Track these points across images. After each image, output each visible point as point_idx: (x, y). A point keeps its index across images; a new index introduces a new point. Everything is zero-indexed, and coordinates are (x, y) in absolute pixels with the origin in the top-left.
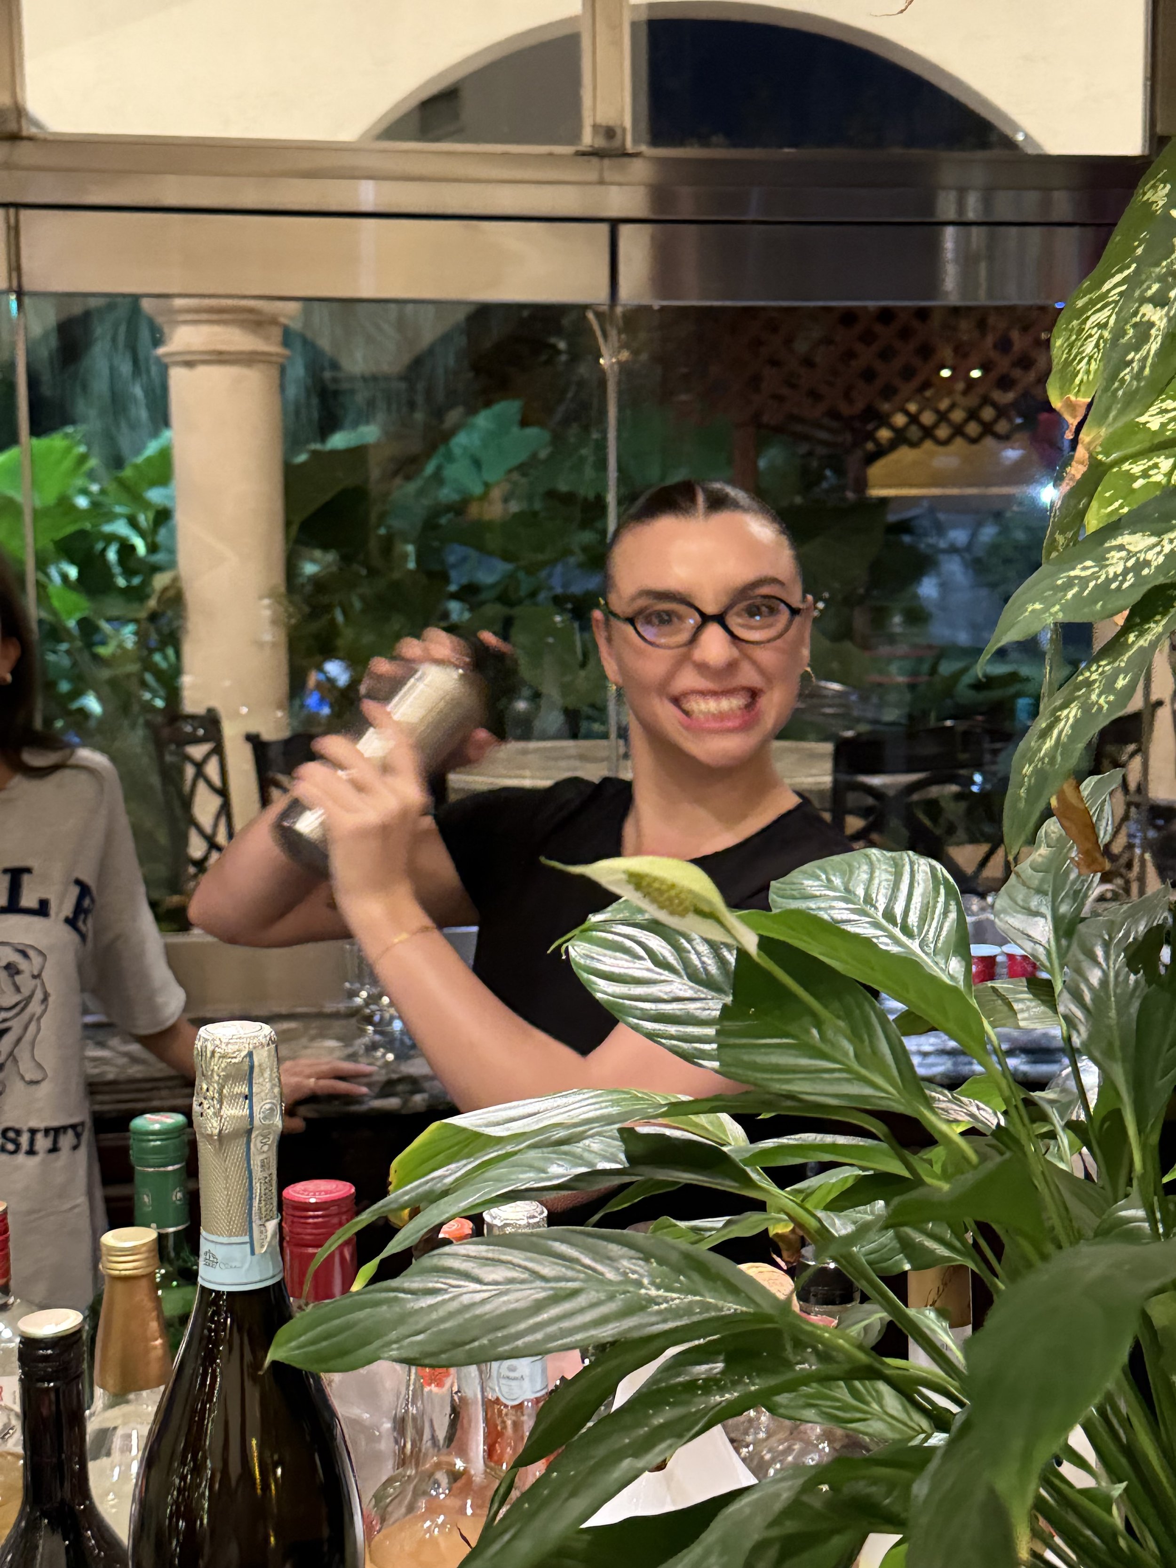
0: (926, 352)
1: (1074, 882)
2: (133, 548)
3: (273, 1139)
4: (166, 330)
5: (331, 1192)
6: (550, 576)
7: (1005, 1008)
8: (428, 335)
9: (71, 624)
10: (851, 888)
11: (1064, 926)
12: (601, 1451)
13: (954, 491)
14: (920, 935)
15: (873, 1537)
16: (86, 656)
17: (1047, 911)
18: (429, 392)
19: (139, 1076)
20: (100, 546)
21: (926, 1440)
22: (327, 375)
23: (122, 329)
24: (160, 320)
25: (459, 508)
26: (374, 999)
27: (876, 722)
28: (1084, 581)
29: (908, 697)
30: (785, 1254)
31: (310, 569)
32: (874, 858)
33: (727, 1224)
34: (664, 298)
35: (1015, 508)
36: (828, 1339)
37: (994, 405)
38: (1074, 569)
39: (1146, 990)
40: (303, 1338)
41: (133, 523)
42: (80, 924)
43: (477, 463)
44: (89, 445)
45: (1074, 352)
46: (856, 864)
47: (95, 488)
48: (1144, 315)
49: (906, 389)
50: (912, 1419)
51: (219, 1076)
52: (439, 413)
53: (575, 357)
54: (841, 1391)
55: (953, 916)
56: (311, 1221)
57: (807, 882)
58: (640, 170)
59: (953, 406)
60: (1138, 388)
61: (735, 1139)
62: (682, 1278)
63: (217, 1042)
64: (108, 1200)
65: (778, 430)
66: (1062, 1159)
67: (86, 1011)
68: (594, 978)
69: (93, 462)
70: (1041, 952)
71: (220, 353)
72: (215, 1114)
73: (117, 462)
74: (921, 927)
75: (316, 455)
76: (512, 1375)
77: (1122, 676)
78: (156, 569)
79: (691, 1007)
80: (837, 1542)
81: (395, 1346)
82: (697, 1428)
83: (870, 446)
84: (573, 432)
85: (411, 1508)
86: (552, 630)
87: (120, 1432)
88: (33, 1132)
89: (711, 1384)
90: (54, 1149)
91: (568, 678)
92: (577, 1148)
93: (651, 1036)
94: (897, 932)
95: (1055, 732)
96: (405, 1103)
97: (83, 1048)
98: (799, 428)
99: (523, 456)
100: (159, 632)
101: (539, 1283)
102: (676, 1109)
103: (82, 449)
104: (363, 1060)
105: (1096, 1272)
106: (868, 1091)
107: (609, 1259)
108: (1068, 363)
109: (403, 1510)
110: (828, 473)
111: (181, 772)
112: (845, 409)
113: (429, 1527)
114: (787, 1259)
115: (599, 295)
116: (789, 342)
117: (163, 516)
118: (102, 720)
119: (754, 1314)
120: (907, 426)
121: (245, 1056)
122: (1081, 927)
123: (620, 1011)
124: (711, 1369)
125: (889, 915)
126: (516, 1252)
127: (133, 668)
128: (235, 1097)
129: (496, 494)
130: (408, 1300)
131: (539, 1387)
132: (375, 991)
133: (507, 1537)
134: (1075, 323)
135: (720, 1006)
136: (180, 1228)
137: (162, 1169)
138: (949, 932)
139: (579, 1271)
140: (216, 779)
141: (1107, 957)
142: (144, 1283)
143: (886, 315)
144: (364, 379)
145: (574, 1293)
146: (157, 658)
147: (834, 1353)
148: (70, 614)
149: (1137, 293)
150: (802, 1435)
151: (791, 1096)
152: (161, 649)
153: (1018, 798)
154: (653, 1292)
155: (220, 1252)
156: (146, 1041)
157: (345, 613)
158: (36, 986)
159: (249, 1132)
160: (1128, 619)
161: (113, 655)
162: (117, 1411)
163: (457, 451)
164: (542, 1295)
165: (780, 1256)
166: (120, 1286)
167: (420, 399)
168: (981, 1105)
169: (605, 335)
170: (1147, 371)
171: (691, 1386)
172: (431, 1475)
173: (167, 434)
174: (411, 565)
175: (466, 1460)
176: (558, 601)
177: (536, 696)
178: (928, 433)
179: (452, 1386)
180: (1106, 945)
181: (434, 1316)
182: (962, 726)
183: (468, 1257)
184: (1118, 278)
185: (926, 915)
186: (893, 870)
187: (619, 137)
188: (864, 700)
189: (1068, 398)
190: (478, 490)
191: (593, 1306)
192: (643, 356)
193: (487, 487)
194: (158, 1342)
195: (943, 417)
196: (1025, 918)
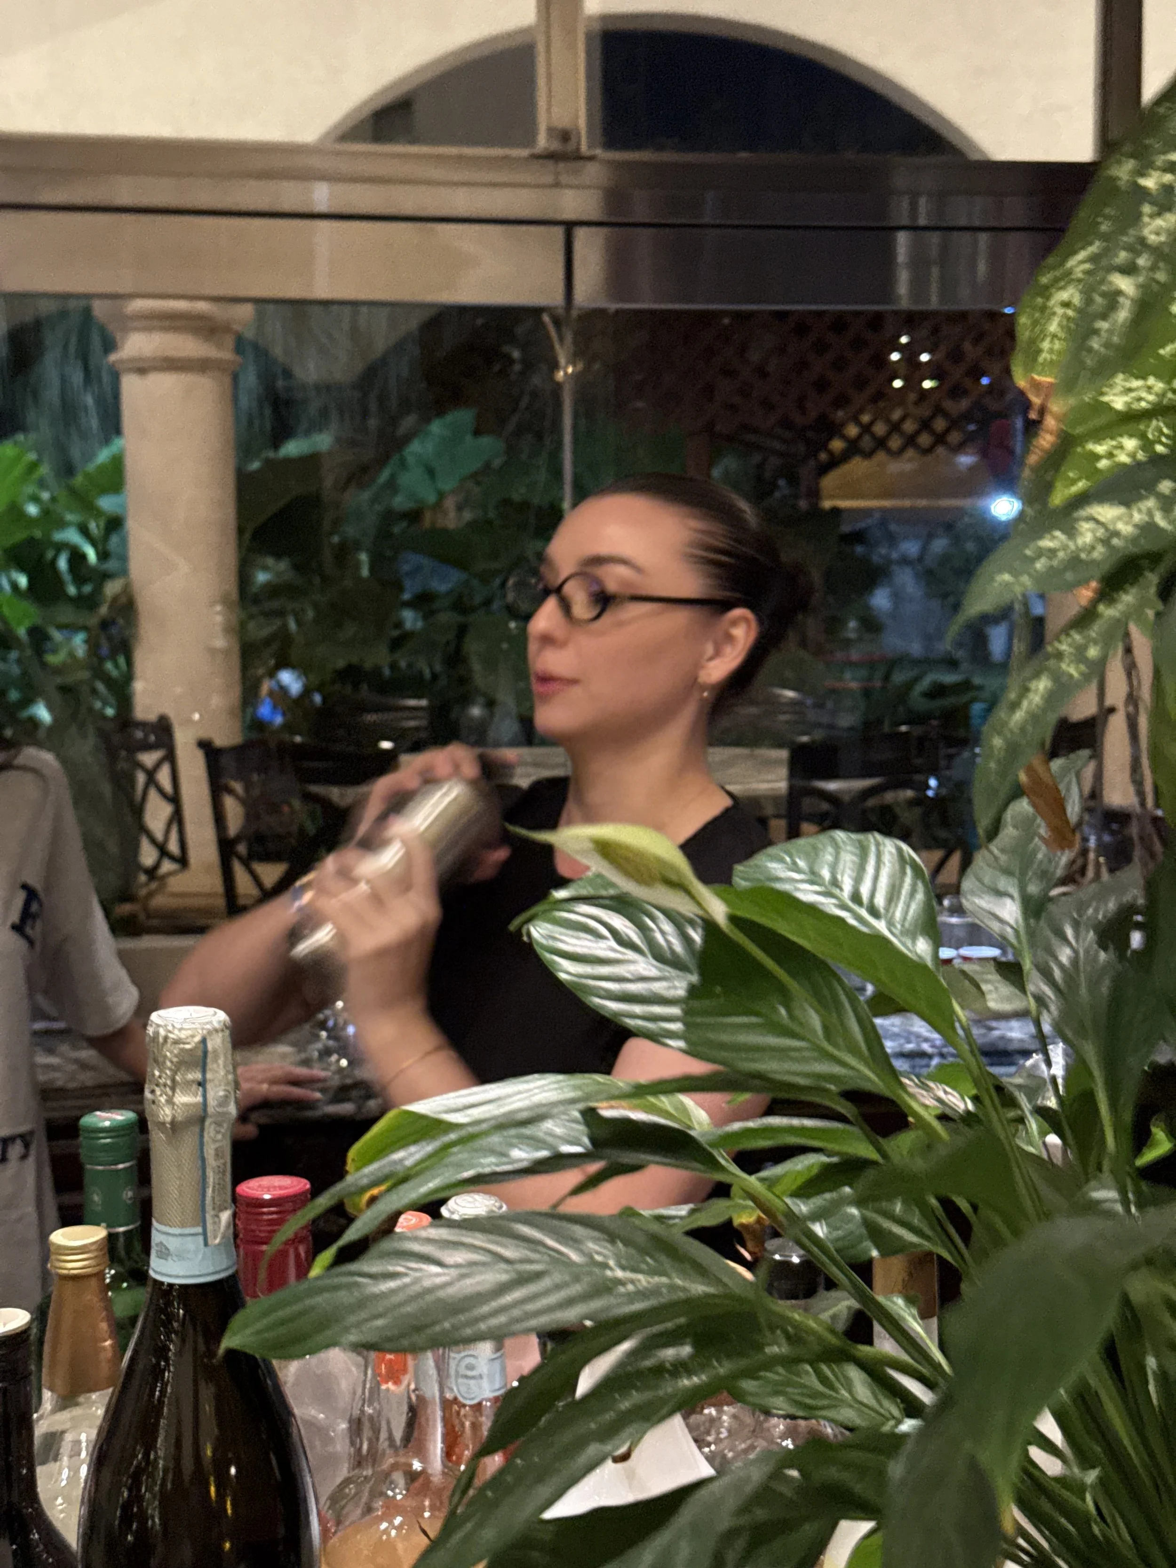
0: (879, 361)
1: (1042, 861)
2: (83, 557)
3: (227, 1127)
4: (118, 337)
5: (286, 1188)
7: (973, 990)
8: (381, 344)
9: (22, 632)
10: (816, 869)
11: (1032, 906)
12: (566, 1437)
13: (907, 503)
14: (886, 915)
15: (844, 1525)
16: (36, 664)
17: (1014, 890)
18: (382, 401)
19: (90, 1082)
20: (50, 554)
21: (896, 1425)
22: (280, 383)
23: (74, 340)
24: (111, 327)
25: (414, 516)
27: (831, 727)
28: (1052, 552)
29: (862, 703)
30: (750, 1244)
31: (262, 577)
32: (839, 840)
33: (692, 1212)
34: (622, 300)
35: (966, 519)
36: (797, 1321)
37: (947, 415)
38: (1041, 539)
39: (1117, 967)
40: (259, 1324)
41: (84, 531)
43: (431, 472)
44: (40, 453)
45: (1038, 329)
46: (820, 846)
47: (45, 496)
48: (1111, 285)
49: (860, 398)
50: (881, 1406)
51: (172, 1062)
52: (394, 421)
53: (529, 366)
54: (808, 1376)
55: (920, 896)
56: (265, 1217)
57: (772, 865)
58: (593, 173)
59: (903, 419)
60: (1107, 358)
61: (700, 1123)
62: (648, 1259)
63: (170, 1028)
65: (730, 439)
66: (1030, 1143)
68: (557, 959)
69: (44, 470)
70: (1009, 932)
71: (171, 360)
72: (167, 1101)
73: (67, 469)
74: (887, 910)
75: (269, 463)
76: (470, 1373)
77: (1092, 647)
78: (106, 576)
79: (656, 986)
80: (809, 1529)
81: (353, 1331)
83: (823, 456)
84: (526, 441)
85: (369, 1509)
86: (507, 637)
87: (69, 1437)
89: (680, 1368)
90: (3, 1160)
91: (520, 685)
92: (536, 1130)
94: (864, 913)
95: (1025, 704)
96: (359, 1108)
97: (32, 1056)
98: (751, 437)
99: (476, 465)
100: (110, 639)
101: (503, 1266)
103: (32, 456)
104: (316, 1065)
107: (574, 1242)
108: (1031, 340)
109: (359, 1511)
110: (782, 482)
111: (132, 781)
112: (800, 420)
113: (387, 1528)
114: (751, 1249)
115: (554, 297)
116: (742, 350)
117: (115, 524)
118: (51, 729)
119: (724, 1296)
120: (860, 437)
121: (198, 1043)
122: (1051, 907)
123: (584, 992)
124: (678, 1353)
125: (856, 897)
126: (479, 1235)
127: (84, 675)
128: (188, 1084)
129: (450, 503)
130: (368, 1285)
131: (497, 1386)
133: (470, 1525)
134: (1039, 300)
135: (686, 985)
136: (131, 1227)
137: (113, 1167)
138: (915, 912)
139: (543, 1254)
140: (167, 787)
141: (1077, 937)
142: (94, 1282)
144: (317, 388)
145: (538, 1276)
146: (109, 666)
147: (806, 1335)
148: (20, 622)
150: (766, 1432)
152: (113, 658)
153: (989, 771)
154: (620, 1274)
155: (172, 1244)
156: (98, 1044)
157: (299, 623)
159: (202, 1120)
160: (1099, 588)
161: (64, 664)
162: (65, 1415)
163: (411, 460)
164: (504, 1277)
165: (744, 1247)
166: (68, 1287)
167: (373, 406)
168: (948, 1089)
169: (561, 339)
171: (659, 1371)
172: (387, 1474)
173: (119, 441)
174: (365, 572)
175: (424, 1460)
177: (490, 704)
178: (881, 443)
179: (409, 1385)
180: (1076, 925)
181: (396, 1299)
182: (918, 731)
184: (1082, 255)
185: (893, 896)
186: (858, 852)
187: (574, 140)
188: (819, 706)
189: (1032, 378)
190: (432, 499)
191: (558, 1287)
192: (597, 366)
193: (441, 496)
194: (108, 1343)
195: (895, 427)
196: (992, 899)
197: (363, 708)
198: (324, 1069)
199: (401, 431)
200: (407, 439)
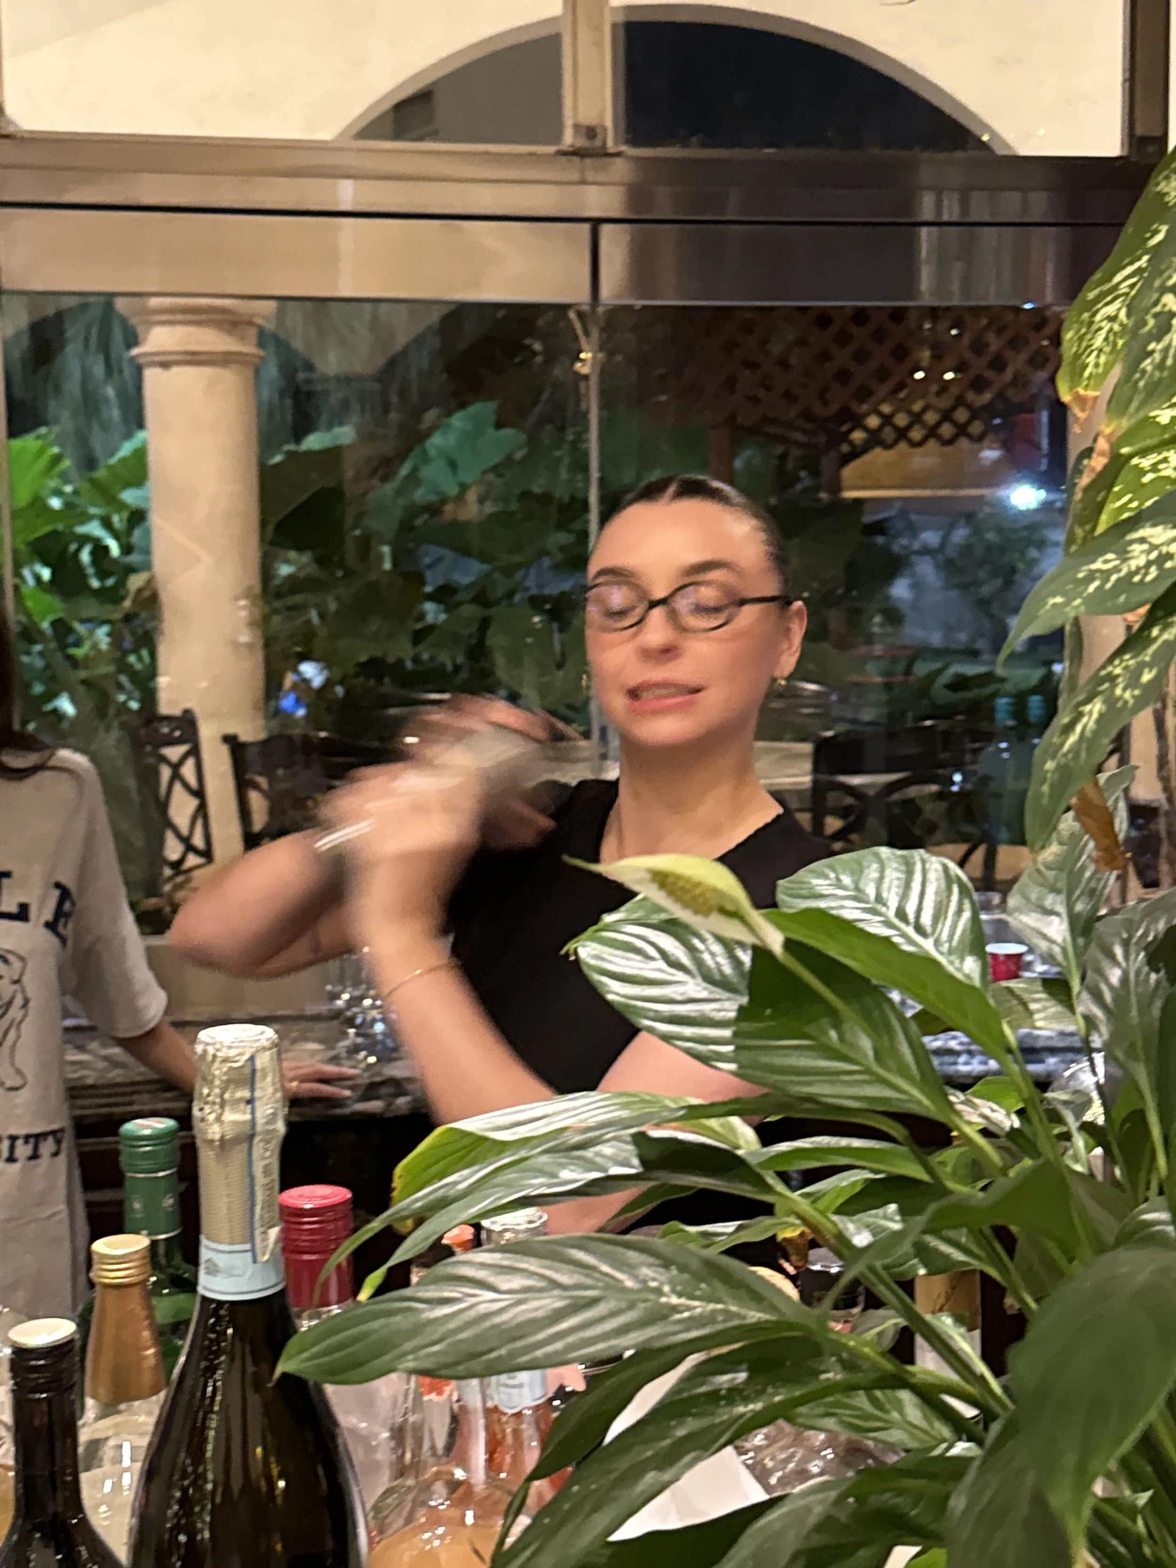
0: (901, 353)
1: (1090, 879)
2: (106, 549)
3: (275, 1145)
4: (140, 330)
5: (327, 1197)
6: (526, 576)
7: (1020, 1008)
8: (401, 340)
9: (45, 625)
10: (862, 885)
11: (1080, 925)
12: (623, 1463)
13: (927, 493)
14: (933, 933)
15: (896, 1550)
16: (59, 656)
17: (1061, 909)
18: (403, 394)
19: (119, 1080)
20: (73, 547)
21: (948, 1449)
22: (301, 376)
23: (94, 332)
24: (134, 321)
25: (434, 510)
26: (356, 1001)
27: (854, 721)
28: (1106, 575)
29: (884, 697)
30: (793, 1258)
31: (285, 570)
32: (884, 856)
33: (739, 1228)
34: (642, 298)
35: (987, 509)
36: (853, 1348)
37: (969, 407)
38: (1093, 562)
39: (1170, 990)
40: (315, 1349)
41: (107, 524)
42: (60, 929)
43: (453, 465)
44: (62, 445)
45: (1084, 344)
46: (865, 862)
47: (68, 489)
48: (1165, 305)
49: (883, 390)
50: (933, 1427)
51: (220, 1080)
52: (417, 414)
53: (551, 358)
54: (861, 1400)
55: (967, 915)
56: (308, 1226)
57: (815, 882)
58: (620, 169)
59: (924, 410)
60: (1160, 379)
61: (747, 1142)
62: (703, 1285)
63: (219, 1046)
64: (89, 1205)
65: (751, 431)
66: (1076, 1160)
67: (66, 1014)
68: (604, 979)
69: (67, 463)
70: (1057, 950)
71: (193, 353)
72: (216, 1119)
73: (89, 463)
74: (933, 928)
75: (291, 456)
76: (511, 1382)
77: (1146, 670)
78: (131, 570)
79: (707, 1008)
81: (410, 1357)
82: (723, 1440)
83: (845, 448)
84: (548, 432)
85: (410, 1519)
86: (531, 631)
87: (112, 1443)
88: (13, 1138)
89: (735, 1394)
90: (35, 1156)
91: (545, 679)
92: (589, 1153)
93: (667, 1038)
94: (910, 931)
95: (1079, 728)
96: (389, 1105)
97: (62, 1053)
98: (771, 429)
99: (495, 460)
100: (133, 633)
101: (557, 1292)
102: (694, 1113)
103: (56, 450)
104: (346, 1062)
105: (1142, 1278)
106: (888, 1093)
107: (629, 1268)
108: (1077, 356)
109: (401, 1522)
110: (803, 474)
111: (157, 774)
112: (821, 411)
114: (795, 1263)
115: (580, 295)
116: (764, 342)
117: (138, 517)
118: (75, 722)
119: (776, 1323)
120: (880, 428)
121: (247, 1061)
122: (1098, 925)
123: (634, 1013)
124: (734, 1379)
125: (901, 914)
126: (532, 1260)
127: (111, 669)
128: (236, 1101)
129: (472, 496)
130: (423, 1311)
131: (536, 1397)
132: (357, 993)
133: (527, 1553)
134: (1086, 315)
135: (736, 1007)
136: (174, 1235)
137: (154, 1175)
138: (964, 931)
139: (598, 1280)
140: (192, 781)
141: (1126, 956)
142: (136, 1291)
143: (860, 316)
144: (337, 379)
145: (593, 1302)
146: (132, 659)
147: (860, 1362)
148: (44, 617)
149: (1157, 283)
150: (805, 1443)
151: (810, 1099)
152: (136, 651)
153: (1041, 795)
154: (674, 1300)
155: (222, 1260)
156: (127, 1044)
157: (321, 616)
158: (15, 992)
159: (252, 1137)
160: (1151, 612)
161: (86, 657)
163: (432, 452)
164: (560, 1304)
165: (788, 1260)
166: (112, 1295)
167: (394, 399)
168: (995, 1107)
169: (587, 333)
170: (1169, 362)
171: (714, 1397)
172: (430, 1484)
173: (141, 435)
174: (387, 566)
175: (466, 1468)
176: (536, 603)
178: (902, 434)
179: (451, 1395)
180: (1126, 944)
181: (452, 1325)
182: (943, 725)
183: (483, 1266)
184: (1129, 270)
185: (939, 914)
186: (903, 868)
187: (599, 138)
188: (843, 700)
189: (1077, 393)
190: (453, 490)
191: (613, 1314)
192: (619, 358)
193: (464, 488)
194: (151, 1351)
195: (917, 419)
196: (1038, 916)
197: (386, 702)
198: (354, 1067)
199: (424, 426)
200: (428, 434)
